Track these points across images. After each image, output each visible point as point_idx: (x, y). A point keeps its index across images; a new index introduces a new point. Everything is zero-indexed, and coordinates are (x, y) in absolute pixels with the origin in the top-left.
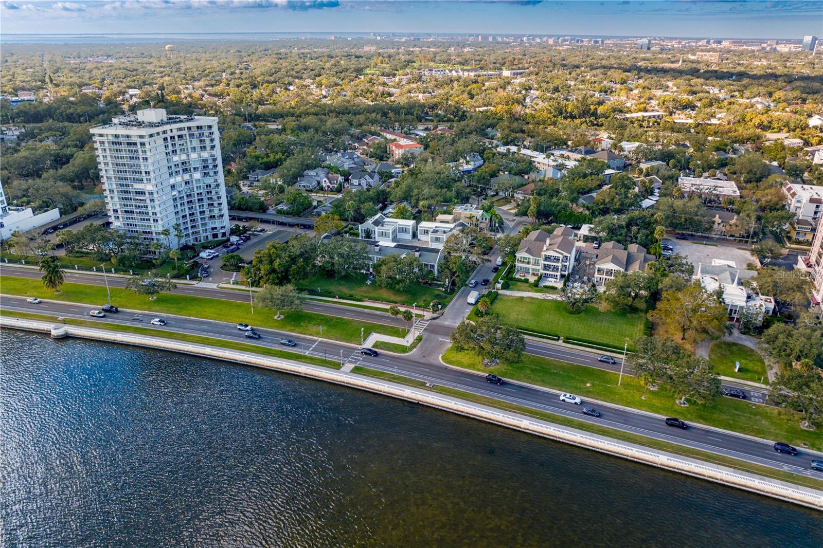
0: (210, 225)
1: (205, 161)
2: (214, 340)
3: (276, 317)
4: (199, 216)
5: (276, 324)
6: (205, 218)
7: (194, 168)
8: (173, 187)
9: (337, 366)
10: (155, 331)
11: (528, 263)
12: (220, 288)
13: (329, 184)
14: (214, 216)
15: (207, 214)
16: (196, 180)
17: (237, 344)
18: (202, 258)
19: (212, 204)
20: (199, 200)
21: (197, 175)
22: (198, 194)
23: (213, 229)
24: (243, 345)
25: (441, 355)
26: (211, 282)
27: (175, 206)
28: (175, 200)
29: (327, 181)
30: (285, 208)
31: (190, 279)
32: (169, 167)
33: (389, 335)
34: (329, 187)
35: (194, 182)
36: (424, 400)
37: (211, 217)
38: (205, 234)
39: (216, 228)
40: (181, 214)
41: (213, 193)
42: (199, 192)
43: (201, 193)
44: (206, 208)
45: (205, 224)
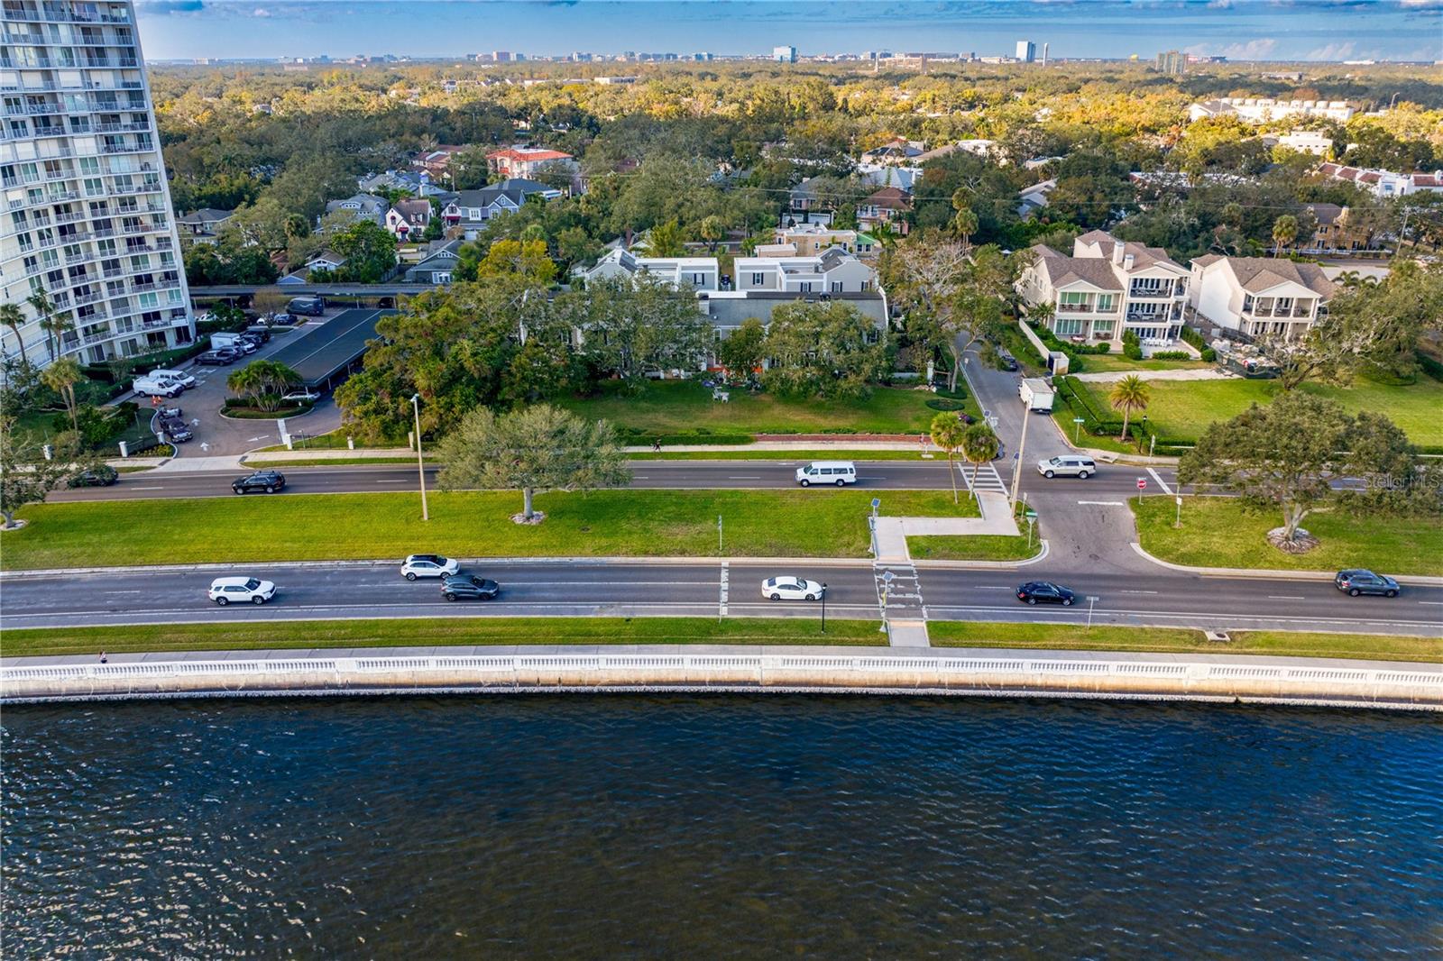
0: (138, 308)
1: (106, 97)
3: (518, 519)
4: (99, 277)
5: (536, 540)
6: (120, 283)
7: (75, 120)
8: (8, 173)
9: (870, 636)
10: (73, 632)
12: (255, 464)
13: (404, 224)
14: (149, 278)
15: (128, 271)
16: (83, 160)
18: (142, 394)
19: (141, 240)
20: (96, 224)
21: (85, 145)
22: (93, 206)
23: (147, 317)
25: (1136, 547)
26: (209, 454)
27: (24, 239)
28: (19, 216)
29: (399, 217)
30: (332, 266)
31: (131, 454)
33: (928, 515)
34: (404, 231)
35: (77, 166)
37: (139, 280)
38: (126, 335)
39: (157, 315)
40: (43, 269)
41: (142, 203)
42: (97, 198)
43: (103, 205)
44: (121, 251)
45: (125, 302)
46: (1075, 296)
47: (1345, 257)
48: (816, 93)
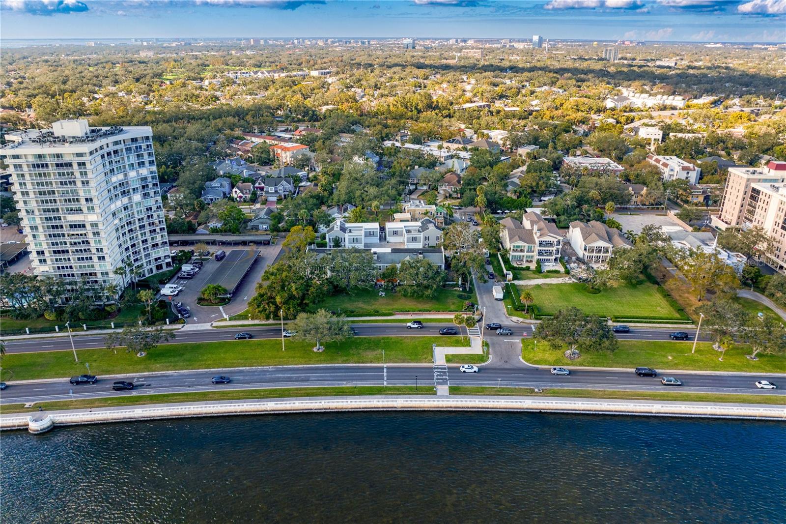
0: (154, 256)
1: (144, 179)
2: (265, 390)
3: (315, 350)
4: (141, 246)
5: (322, 358)
6: (148, 248)
7: (134, 189)
8: (114, 214)
9: (431, 392)
11: (522, 251)
12: (216, 327)
13: (241, 194)
14: (157, 245)
15: (150, 243)
16: (136, 204)
17: (297, 389)
18: (164, 295)
19: (155, 230)
20: (140, 227)
21: (137, 197)
22: (139, 220)
23: (156, 260)
24: (306, 389)
25: (520, 358)
26: (198, 323)
27: (118, 238)
28: (117, 230)
29: (238, 191)
30: (219, 225)
31: (170, 323)
32: (109, 191)
33: (453, 346)
34: (241, 197)
35: (134, 206)
36: (547, 407)
37: (153, 246)
38: (149, 267)
39: (160, 258)
40: (124, 246)
41: (155, 216)
42: (140, 217)
43: (142, 219)
44: (148, 236)
45: (149, 254)
46: (518, 247)
47: (644, 209)
48: (423, 99)
